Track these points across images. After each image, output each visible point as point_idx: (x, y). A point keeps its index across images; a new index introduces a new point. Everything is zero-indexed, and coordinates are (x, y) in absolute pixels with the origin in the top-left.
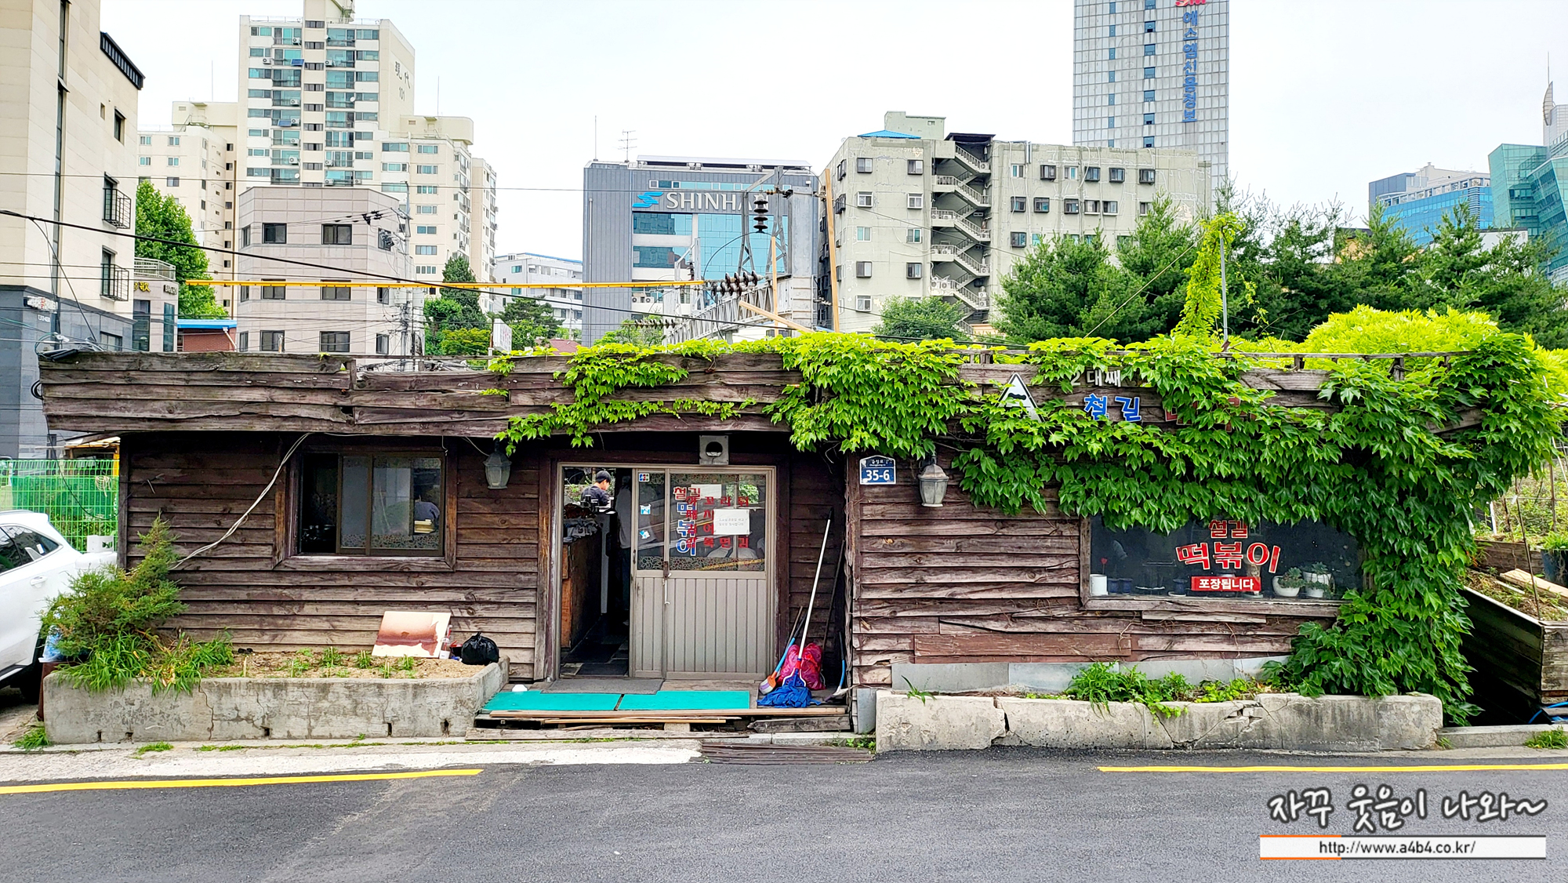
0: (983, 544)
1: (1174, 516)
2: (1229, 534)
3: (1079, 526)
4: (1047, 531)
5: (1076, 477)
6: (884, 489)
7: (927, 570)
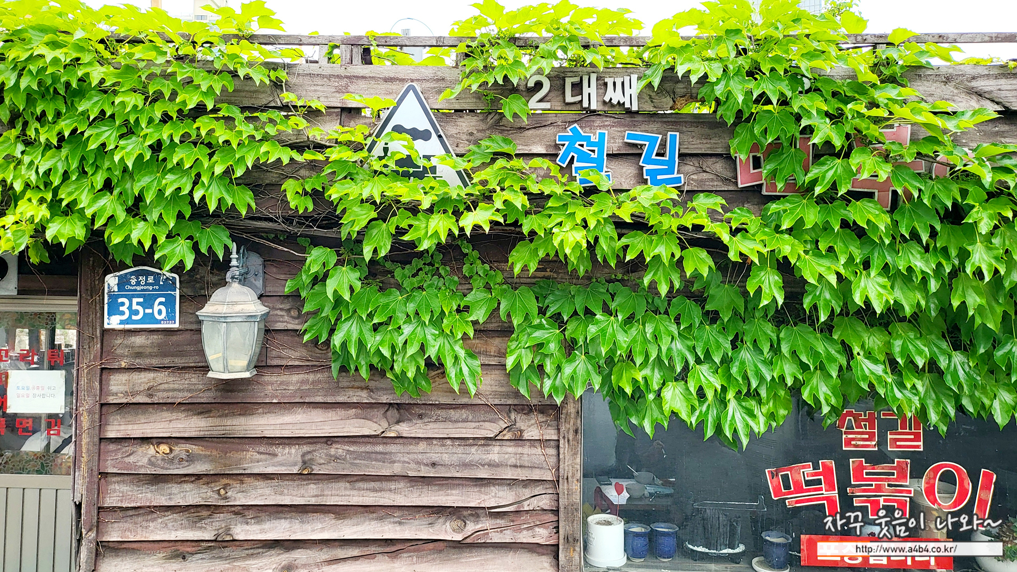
0: (358, 456)
1: (760, 402)
2: (882, 442)
3: (558, 419)
4: (489, 430)
5: (542, 312)
6: (155, 338)
7: (242, 511)
